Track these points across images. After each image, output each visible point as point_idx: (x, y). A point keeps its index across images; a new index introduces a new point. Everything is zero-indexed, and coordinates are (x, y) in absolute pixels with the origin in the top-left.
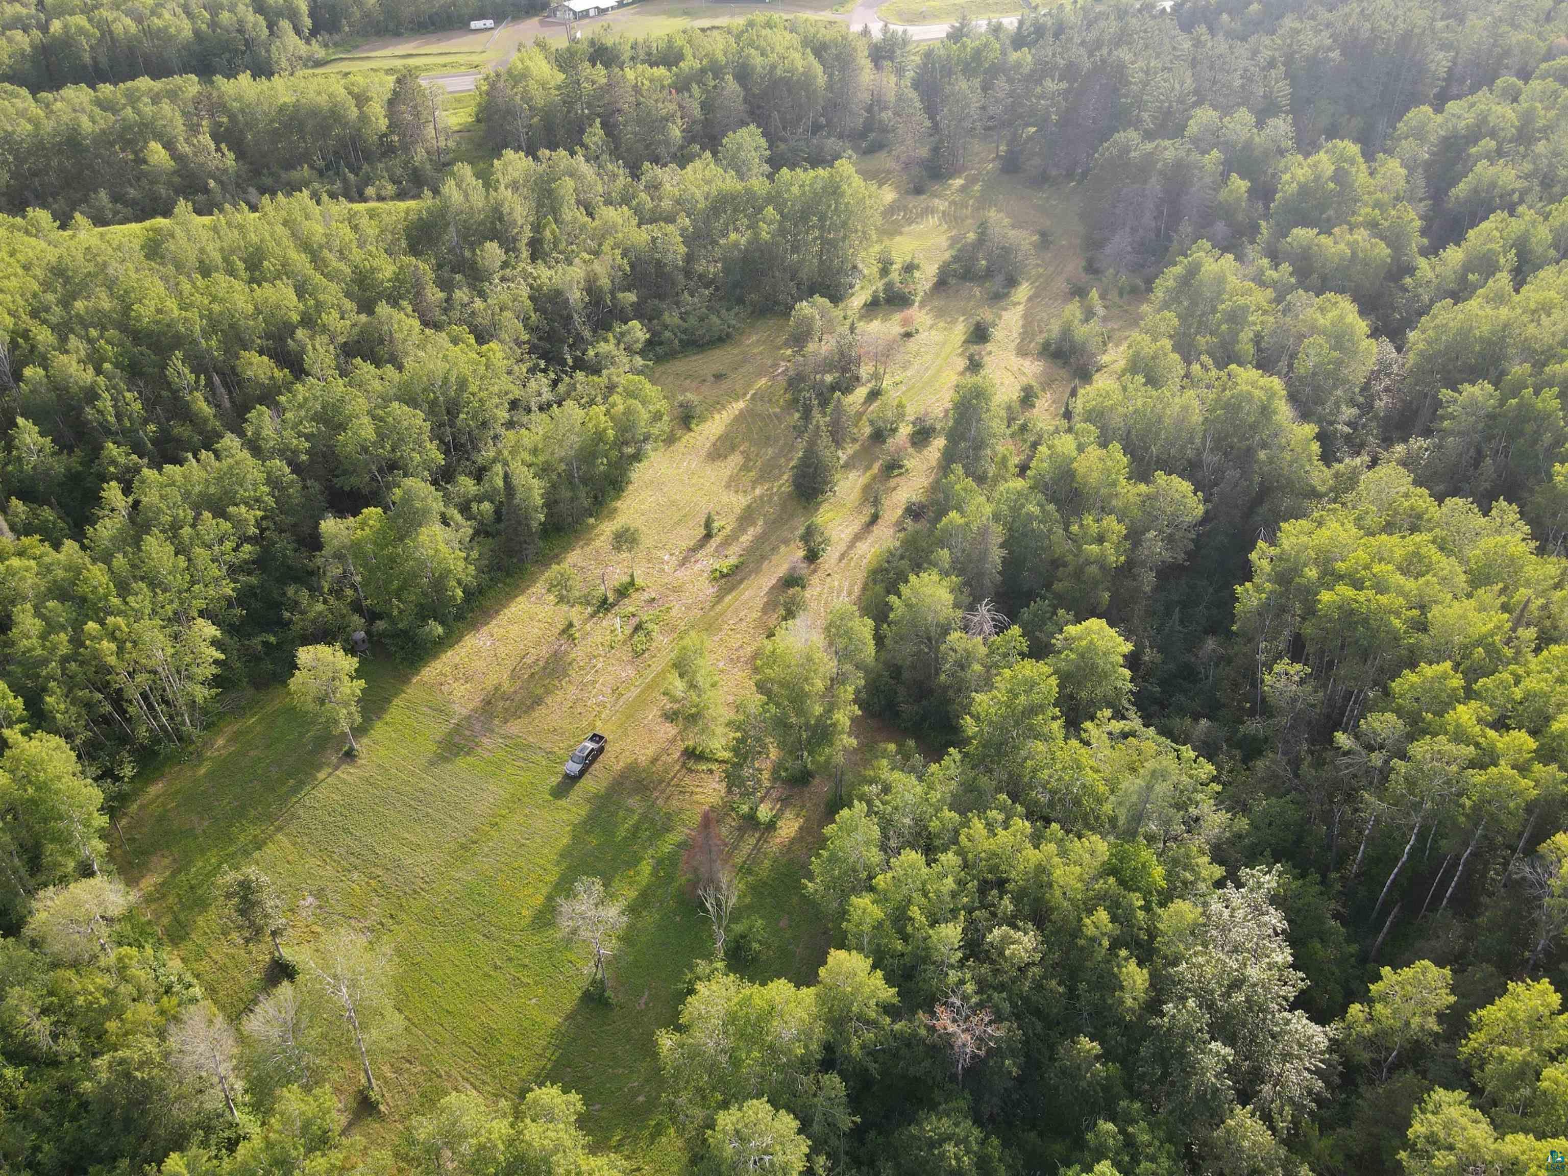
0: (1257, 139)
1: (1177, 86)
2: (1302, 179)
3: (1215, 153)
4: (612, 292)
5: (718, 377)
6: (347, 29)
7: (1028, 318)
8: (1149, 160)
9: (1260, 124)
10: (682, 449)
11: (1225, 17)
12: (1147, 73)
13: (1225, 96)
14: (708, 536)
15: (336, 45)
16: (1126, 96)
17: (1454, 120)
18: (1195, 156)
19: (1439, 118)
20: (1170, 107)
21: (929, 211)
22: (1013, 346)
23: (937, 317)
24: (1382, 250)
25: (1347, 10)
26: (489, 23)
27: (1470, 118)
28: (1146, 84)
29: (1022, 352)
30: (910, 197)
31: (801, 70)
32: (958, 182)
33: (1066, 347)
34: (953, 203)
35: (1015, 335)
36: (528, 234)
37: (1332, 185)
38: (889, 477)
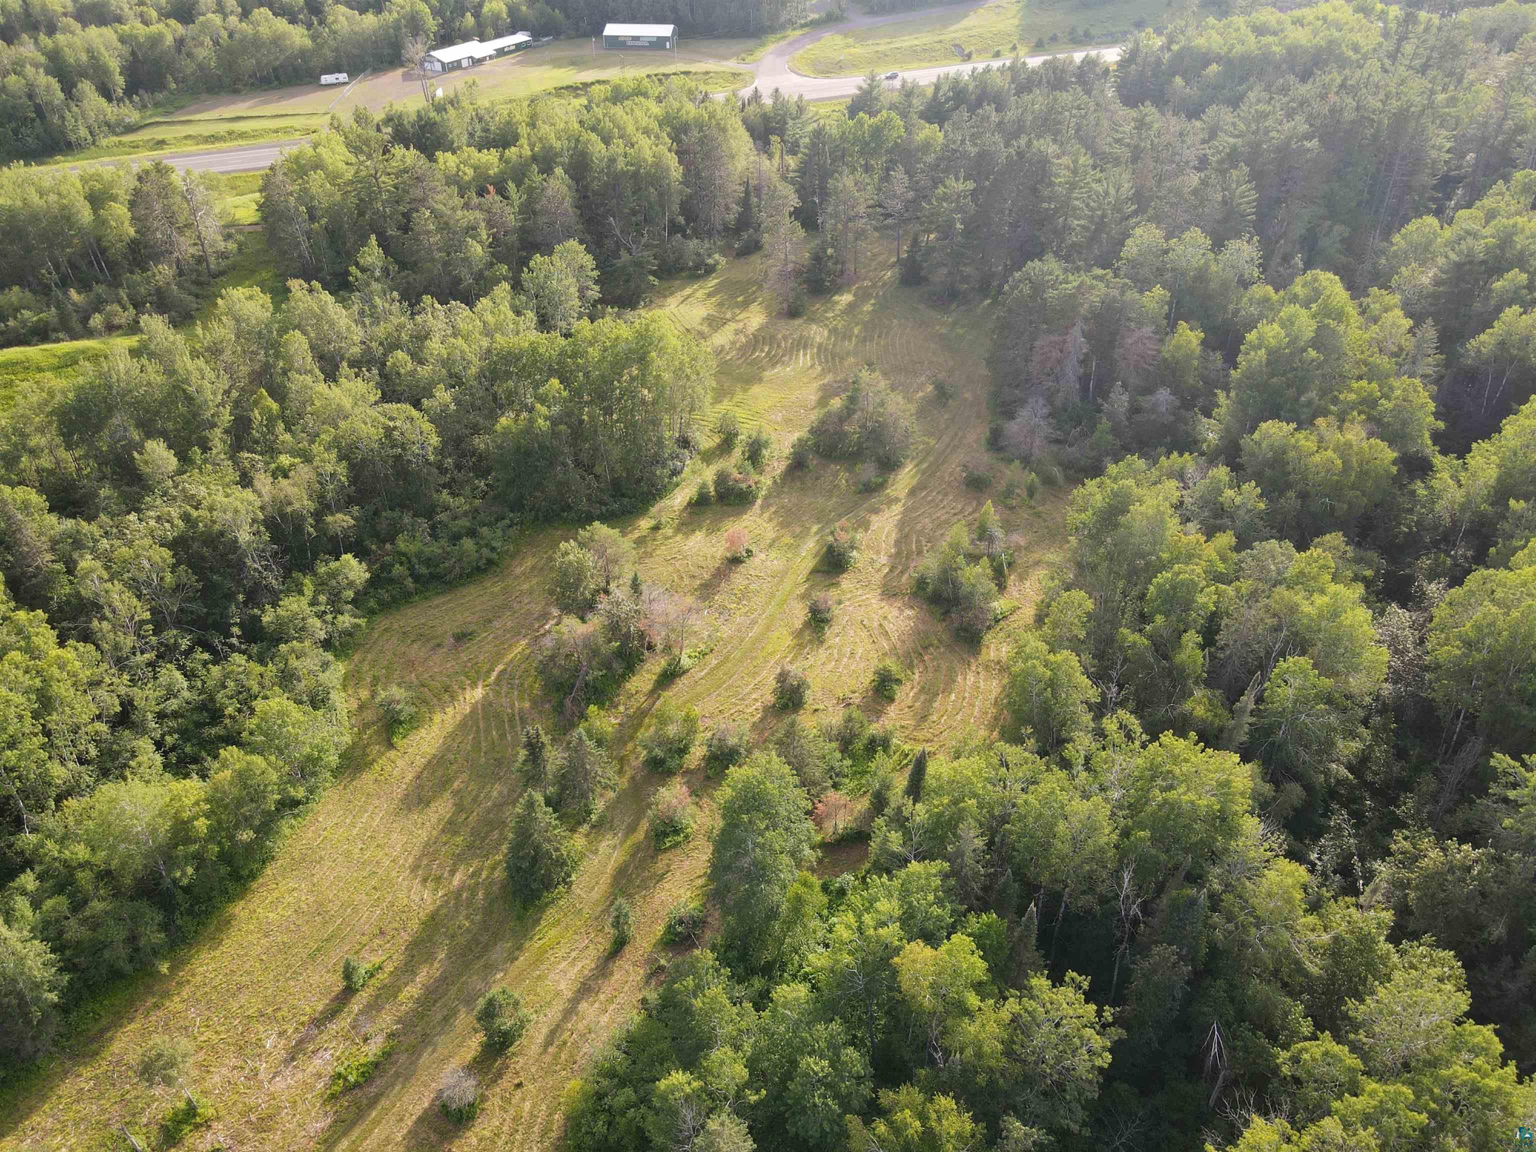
0: (1214, 268)
1: (1112, 191)
2: (1273, 342)
3: (1158, 291)
4: (318, 515)
5: (461, 638)
6: (173, 86)
7: (905, 525)
8: (1070, 303)
9: (1218, 245)
10: (371, 787)
11: (1178, 80)
12: (1075, 172)
13: (1172, 205)
14: (349, 991)
15: (157, 105)
16: (1050, 199)
17: (1470, 240)
18: (1132, 295)
19: (1448, 233)
20: (1104, 216)
21: (803, 344)
22: (877, 578)
23: (783, 525)
24: (1387, 454)
25: (1327, 79)
26: (343, 77)
27: (1488, 237)
28: (1073, 186)
29: (889, 593)
30: (781, 323)
31: (650, 160)
32: (845, 298)
33: (948, 591)
34: (834, 331)
35: (884, 559)
36: (226, 417)
37: (1312, 353)
38: (658, 850)
